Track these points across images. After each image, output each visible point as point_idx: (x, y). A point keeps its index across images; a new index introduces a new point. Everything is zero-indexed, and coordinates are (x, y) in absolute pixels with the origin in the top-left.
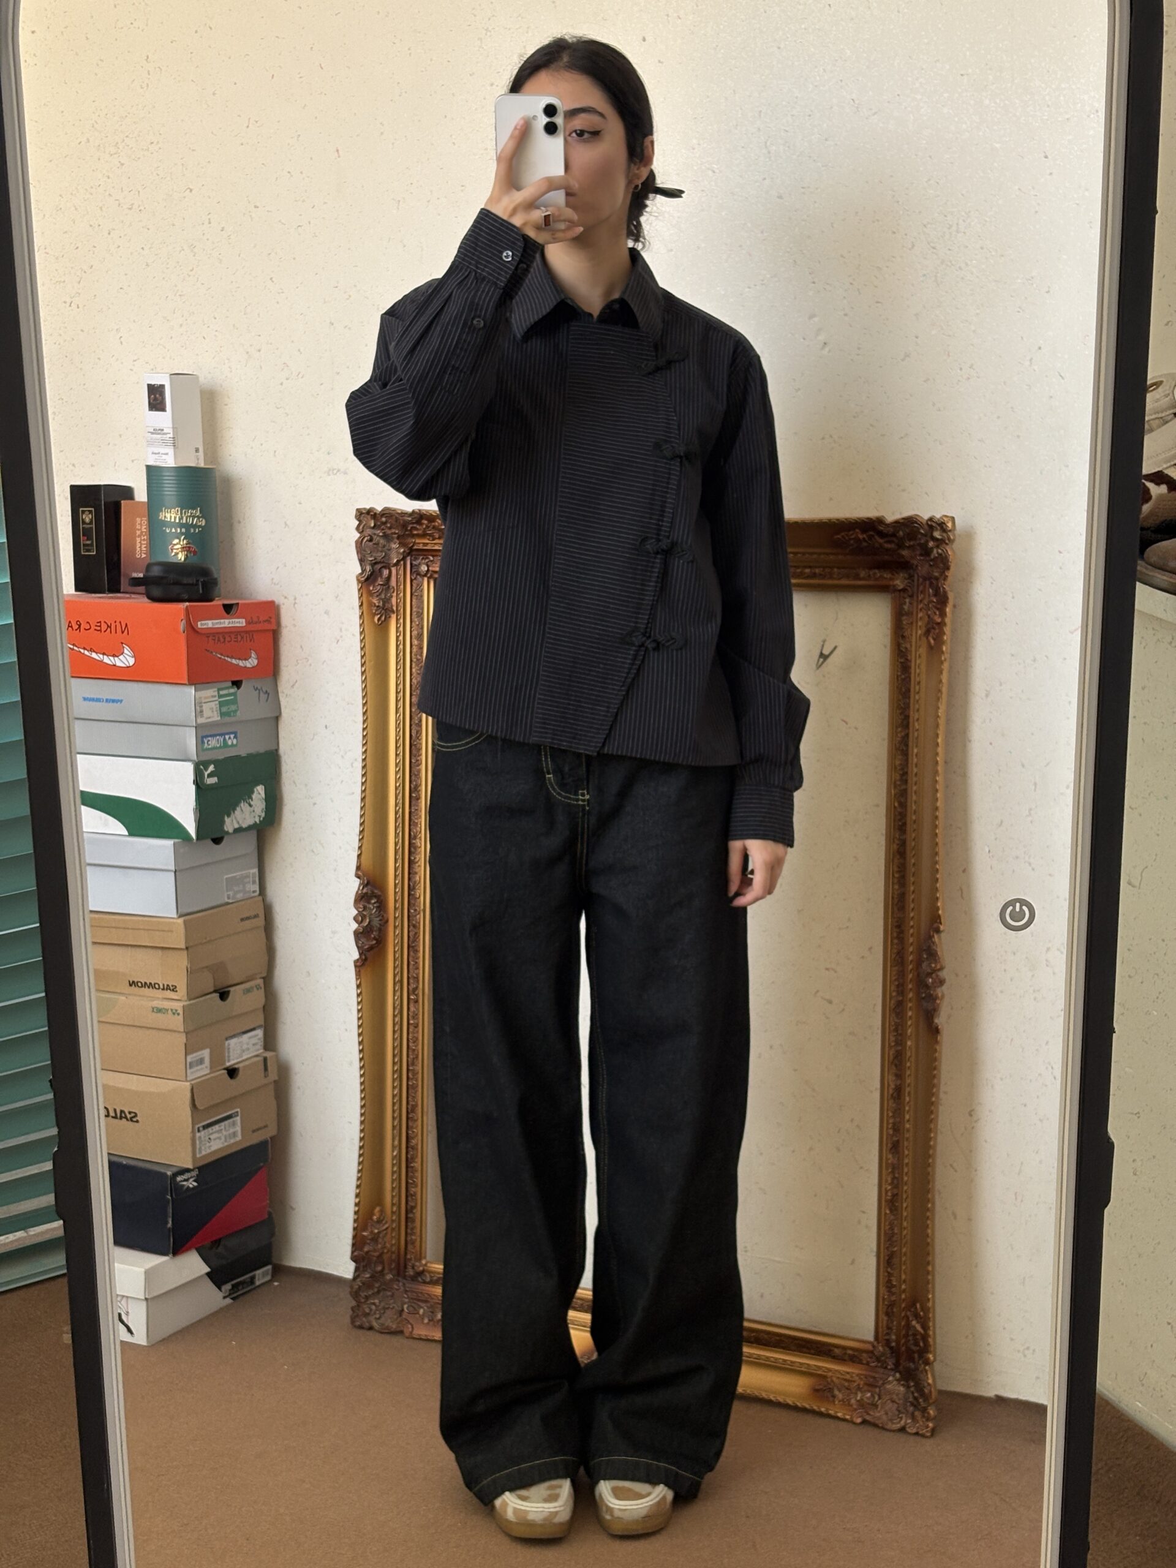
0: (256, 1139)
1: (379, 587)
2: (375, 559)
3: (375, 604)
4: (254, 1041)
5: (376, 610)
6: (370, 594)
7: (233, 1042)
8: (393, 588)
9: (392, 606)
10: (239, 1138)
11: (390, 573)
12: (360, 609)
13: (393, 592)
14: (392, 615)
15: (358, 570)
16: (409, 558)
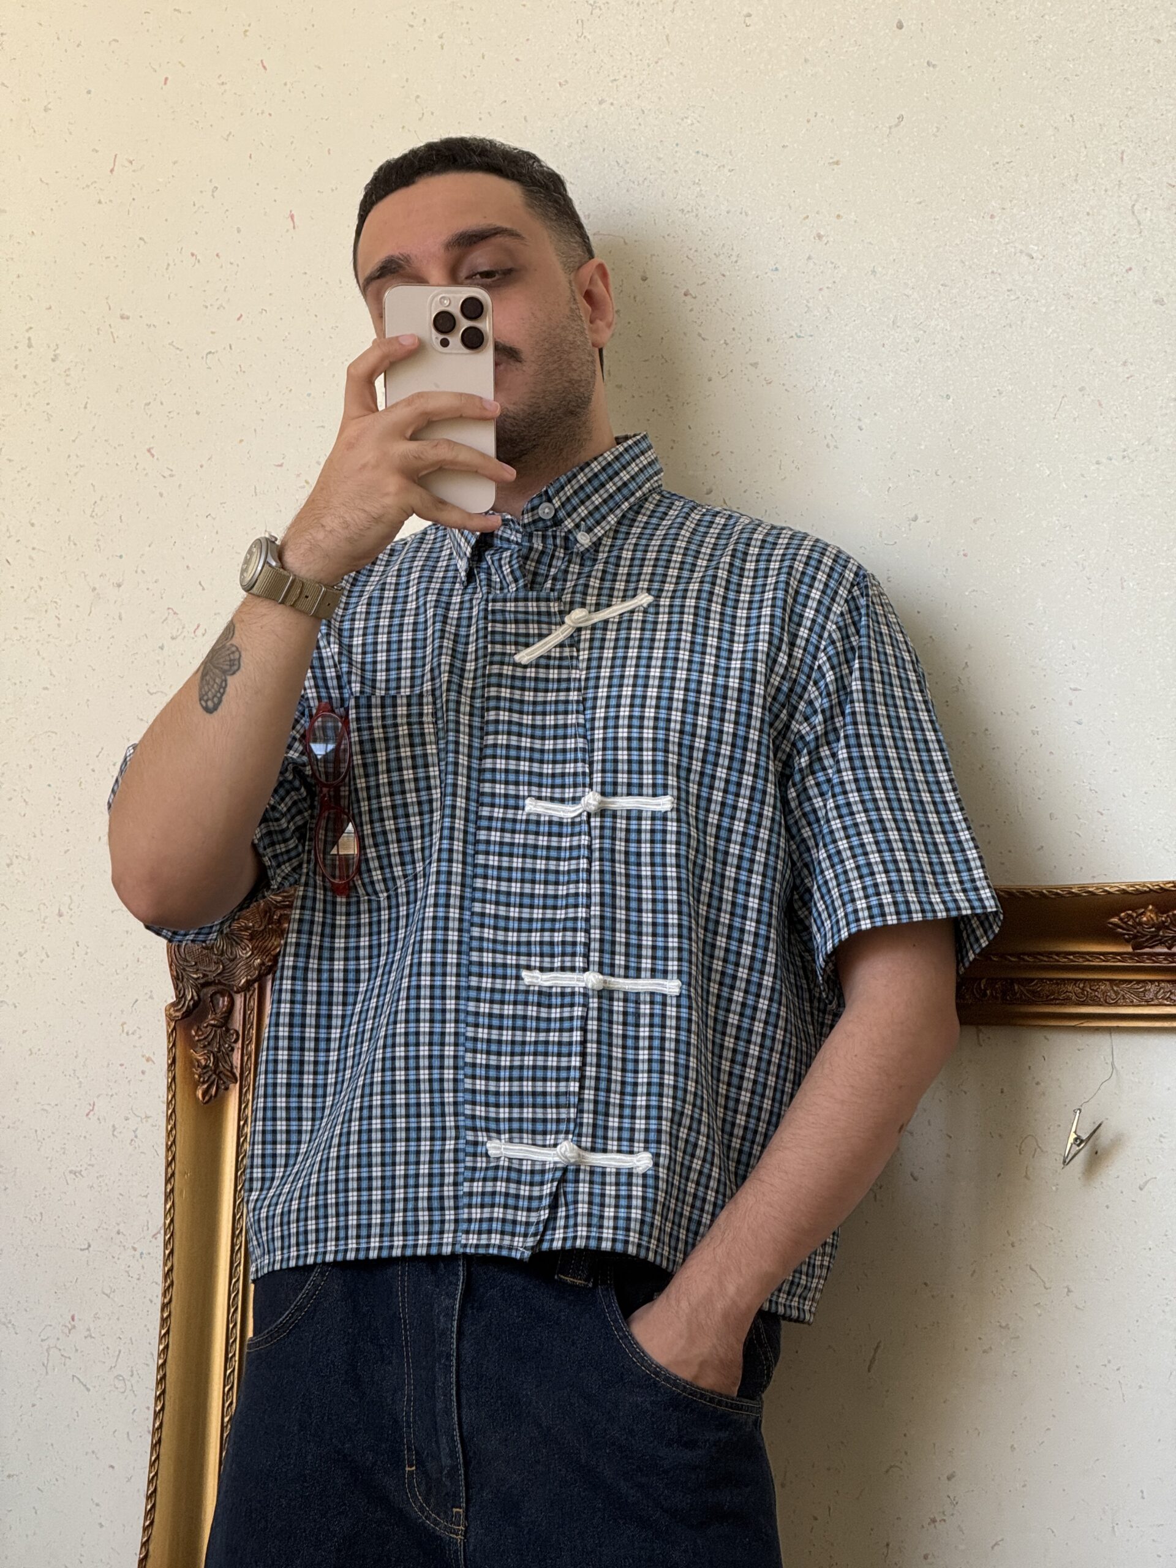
1: (209, 1029)
2: (205, 976)
3: (198, 1061)
5: (200, 1077)
6: (191, 1044)
8: (238, 1034)
9: (232, 1067)
11: (232, 1003)
12: (169, 1071)
13: (236, 1041)
14: (232, 1086)
15: (169, 995)
16: (270, 977)
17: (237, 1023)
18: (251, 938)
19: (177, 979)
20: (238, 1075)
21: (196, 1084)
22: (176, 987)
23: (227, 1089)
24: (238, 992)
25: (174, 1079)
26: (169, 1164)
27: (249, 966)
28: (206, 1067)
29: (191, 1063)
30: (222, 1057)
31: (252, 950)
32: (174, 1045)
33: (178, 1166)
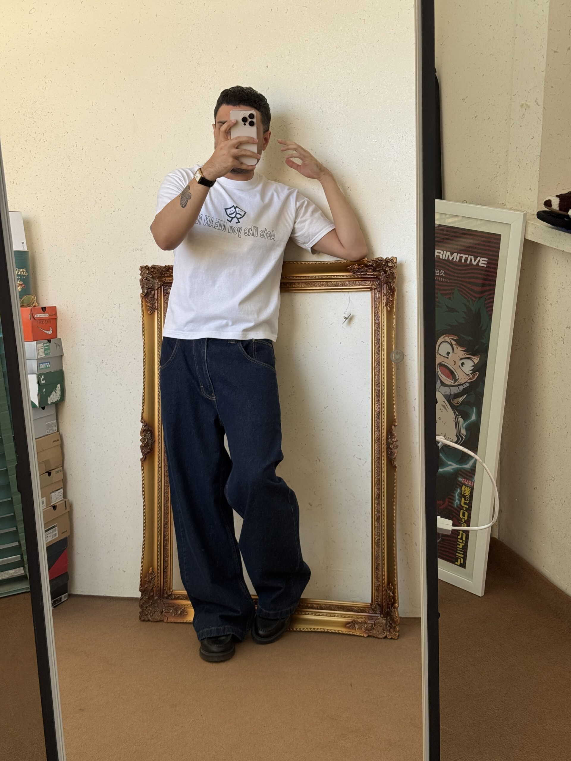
1: (150, 298)
2: (148, 287)
5: (149, 309)
6: (146, 302)
8: (156, 299)
11: (155, 292)
12: (142, 308)
13: (156, 301)
15: (141, 292)
16: (163, 286)
17: (156, 297)
18: (158, 278)
19: (142, 288)
20: (157, 308)
21: (148, 311)
22: (142, 290)
23: (155, 311)
24: (157, 289)
25: (143, 310)
26: (143, 328)
27: (158, 284)
28: (150, 307)
29: (147, 306)
30: (153, 304)
31: (159, 281)
32: (143, 302)
33: (145, 329)
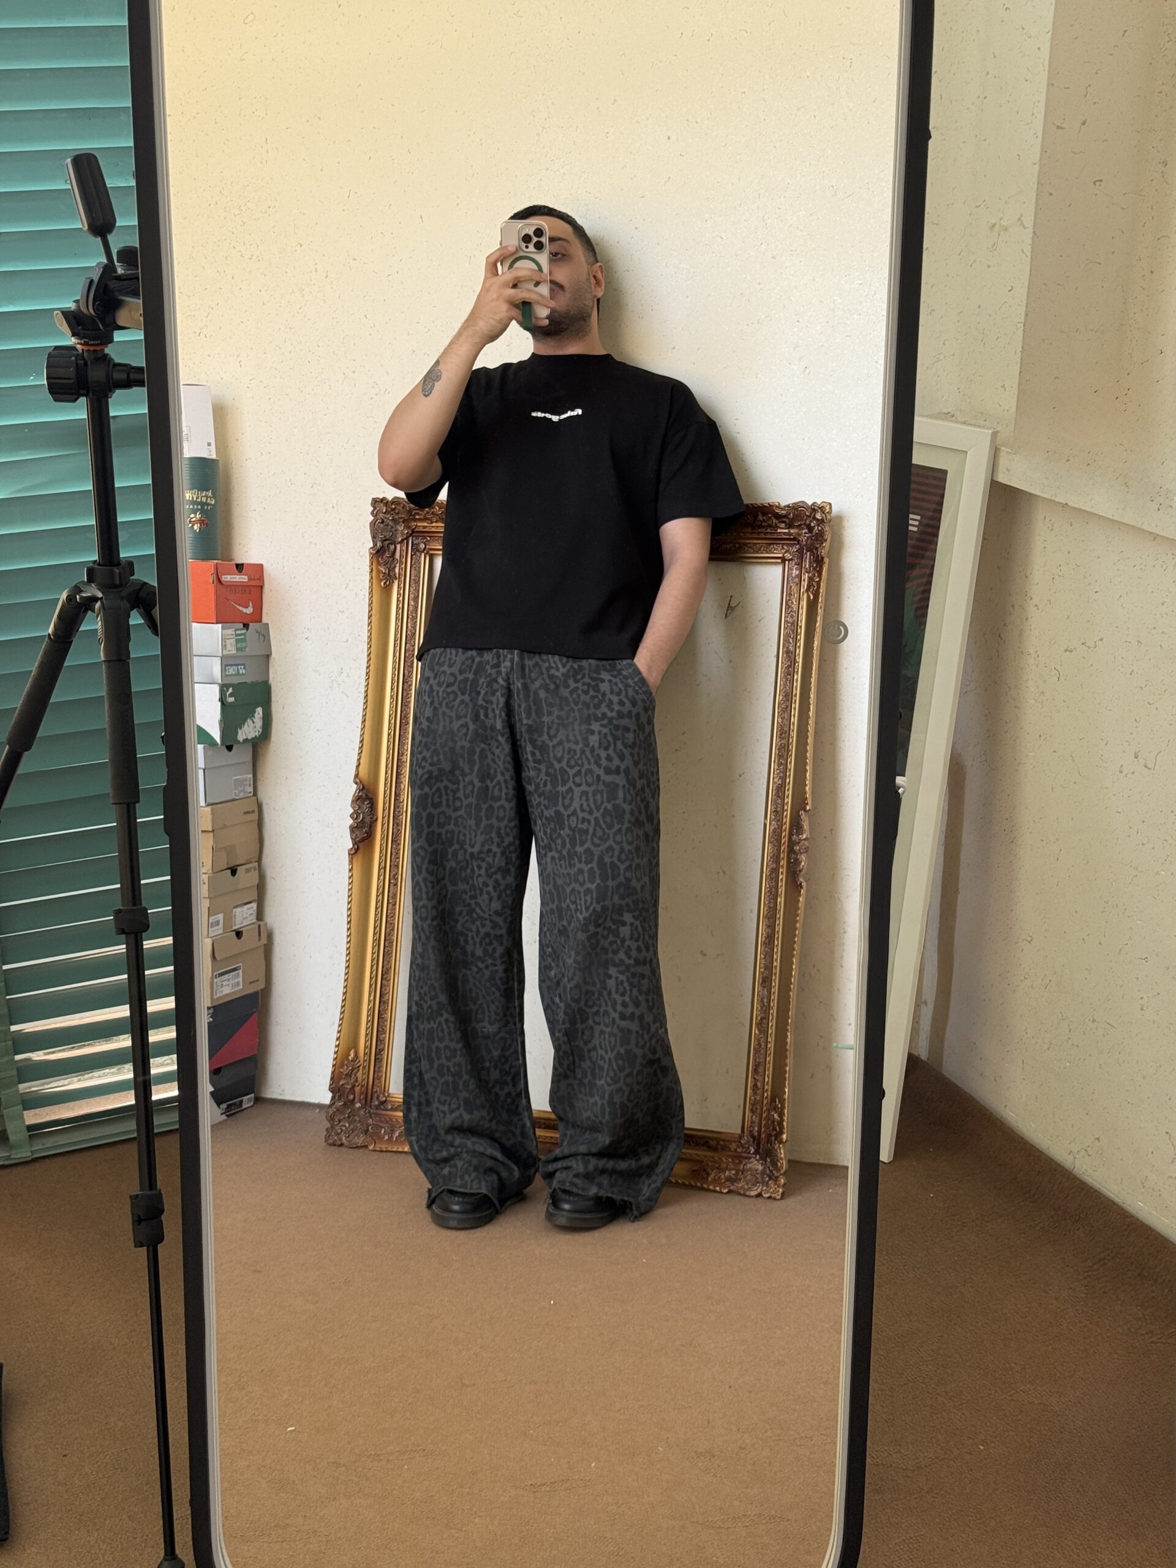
0: (251, 990)
1: (386, 559)
2: (385, 537)
3: (382, 571)
4: (251, 912)
5: (383, 577)
6: (379, 563)
7: (239, 909)
8: (398, 561)
9: (395, 574)
10: (241, 987)
11: (396, 548)
12: (370, 574)
14: (395, 581)
17: (398, 556)
19: (374, 538)
20: (397, 576)
21: (382, 580)
22: (373, 541)
24: (399, 543)
25: (372, 578)
27: (402, 533)
28: (385, 573)
29: (379, 571)
30: (392, 569)
31: (404, 526)
32: (372, 564)
